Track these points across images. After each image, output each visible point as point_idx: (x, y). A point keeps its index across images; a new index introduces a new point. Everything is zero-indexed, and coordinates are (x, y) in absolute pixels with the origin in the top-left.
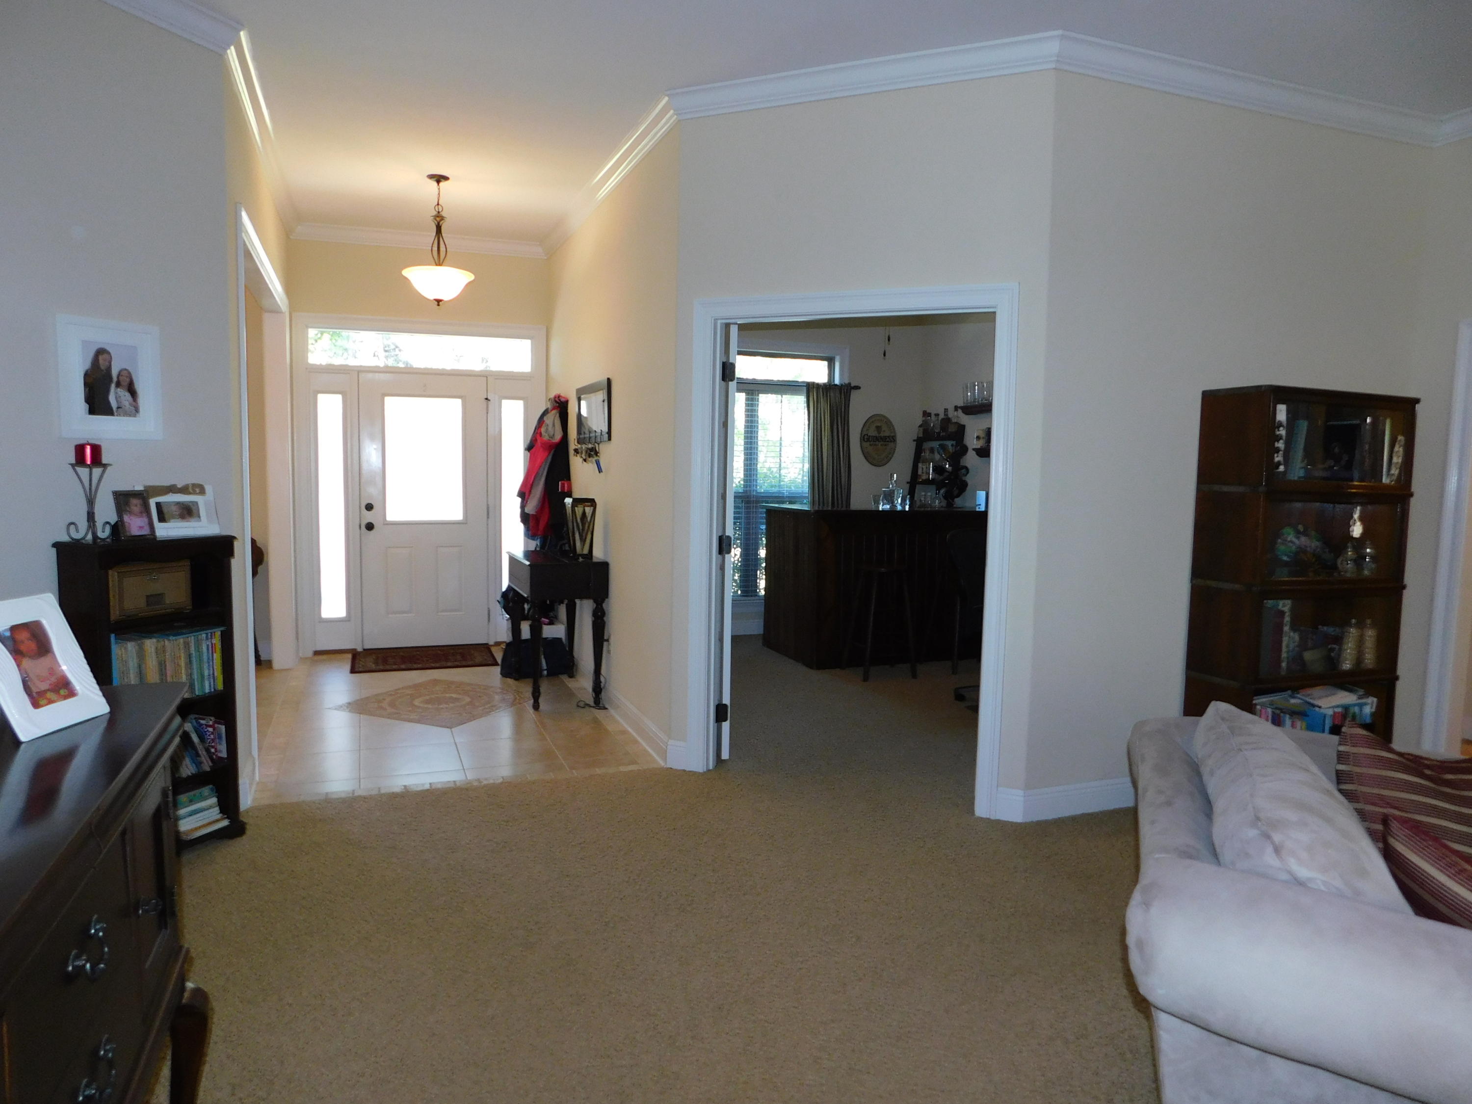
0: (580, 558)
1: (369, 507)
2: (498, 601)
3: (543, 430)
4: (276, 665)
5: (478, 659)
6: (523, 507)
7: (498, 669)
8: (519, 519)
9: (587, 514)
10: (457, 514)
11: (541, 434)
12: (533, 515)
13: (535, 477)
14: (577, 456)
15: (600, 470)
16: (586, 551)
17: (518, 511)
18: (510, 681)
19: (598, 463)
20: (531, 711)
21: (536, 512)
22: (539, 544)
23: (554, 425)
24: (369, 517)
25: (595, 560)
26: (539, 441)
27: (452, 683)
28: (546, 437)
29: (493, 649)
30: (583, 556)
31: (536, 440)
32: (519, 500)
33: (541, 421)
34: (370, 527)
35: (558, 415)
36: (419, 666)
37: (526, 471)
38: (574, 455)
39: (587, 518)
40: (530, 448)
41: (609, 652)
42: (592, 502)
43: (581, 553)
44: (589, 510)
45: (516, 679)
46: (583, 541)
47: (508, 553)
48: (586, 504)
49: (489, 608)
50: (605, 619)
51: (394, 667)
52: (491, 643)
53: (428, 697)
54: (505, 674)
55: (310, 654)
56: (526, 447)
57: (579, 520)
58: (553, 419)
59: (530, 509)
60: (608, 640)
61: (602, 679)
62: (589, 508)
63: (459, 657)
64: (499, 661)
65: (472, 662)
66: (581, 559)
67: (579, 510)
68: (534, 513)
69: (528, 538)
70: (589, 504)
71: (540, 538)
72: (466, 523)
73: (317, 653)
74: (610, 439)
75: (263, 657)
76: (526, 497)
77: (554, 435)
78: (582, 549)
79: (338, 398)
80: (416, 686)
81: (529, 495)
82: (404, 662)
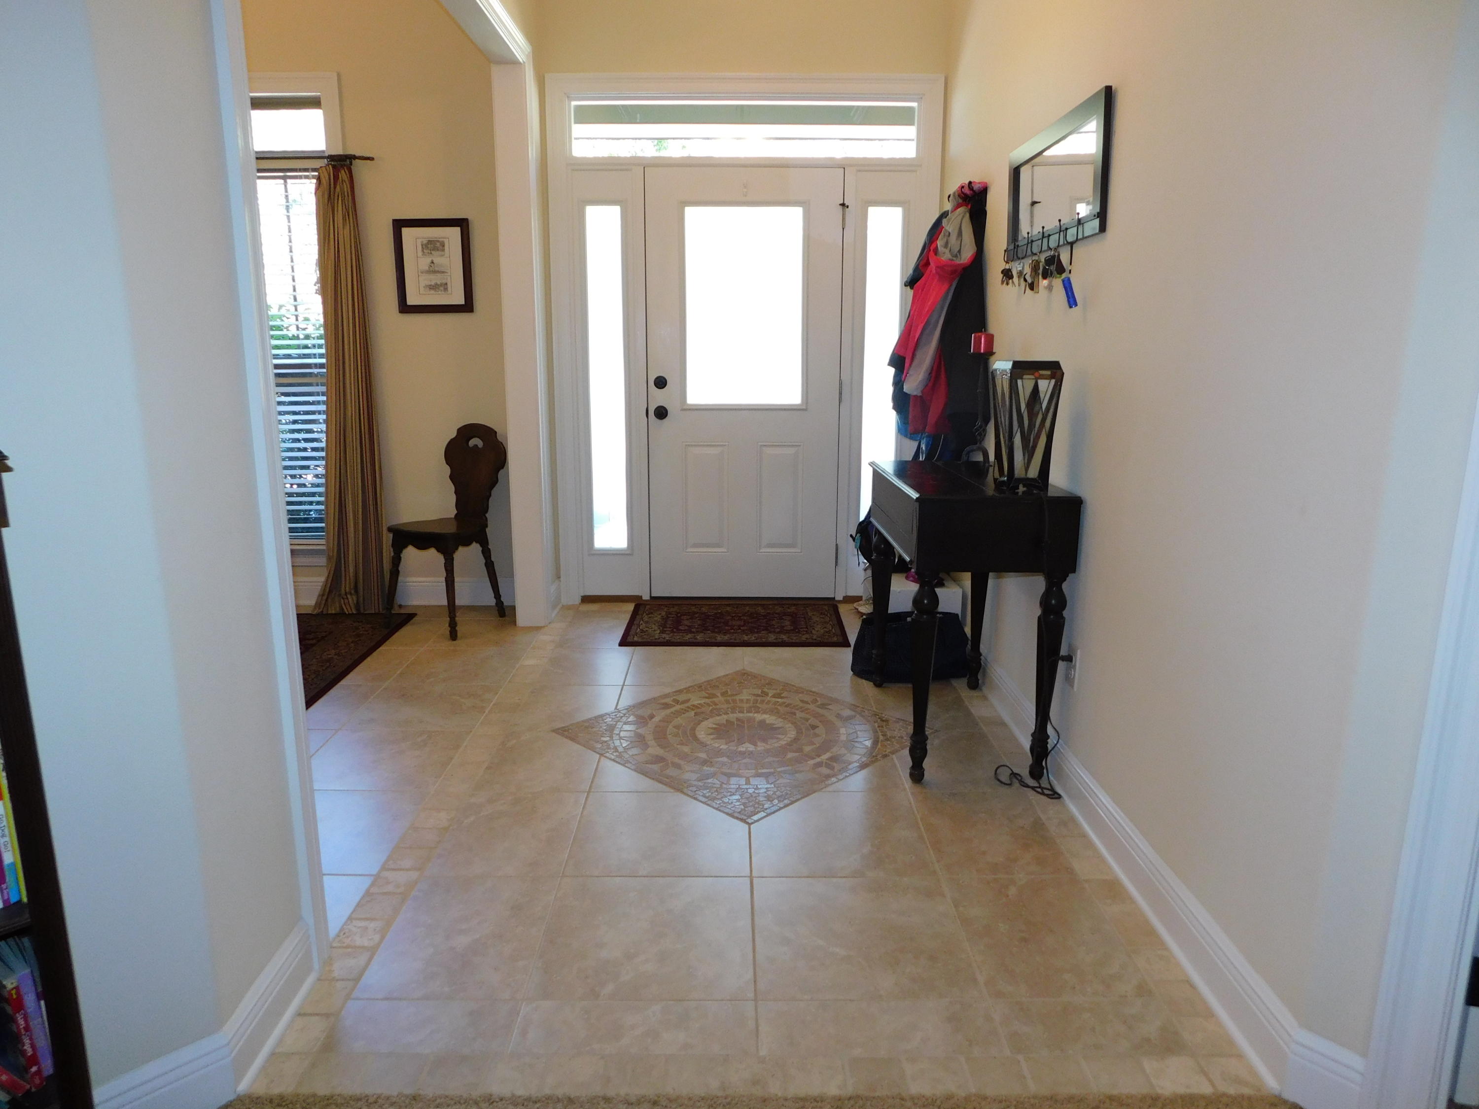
0: (1021, 487)
1: (661, 383)
2: (851, 536)
3: (940, 243)
4: (523, 617)
5: (818, 631)
6: (898, 383)
7: (846, 656)
8: (891, 404)
9: (1042, 395)
10: (792, 395)
11: (936, 251)
12: (915, 396)
13: (924, 329)
14: (1007, 284)
15: (1072, 301)
16: (1033, 472)
17: (889, 390)
18: (867, 686)
19: (1068, 287)
20: (907, 783)
21: (922, 392)
22: (923, 447)
23: (960, 233)
24: (660, 398)
25: (1051, 493)
26: (932, 264)
27: (771, 683)
28: (945, 255)
29: (843, 609)
30: (1027, 482)
31: (927, 264)
32: (892, 371)
33: (936, 228)
34: (661, 413)
35: (968, 215)
36: (726, 638)
37: (903, 324)
38: (1003, 282)
39: (1041, 404)
40: (911, 282)
41: (1069, 680)
42: (1054, 369)
43: (1023, 475)
44: (1045, 386)
45: (878, 685)
46: (1029, 451)
47: (872, 464)
48: (1042, 372)
49: (837, 545)
50: (1065, 613)
51: (688, 637)
52: (839, 597)
53: (723, 719)
54: (861, 669)
55: (578, 600)
56: (905, 280)
57: (1023, 406)
58: (959, 220)
59: (912, 386)
60: (1069, 659)
61: (1050, 730)
62: (1047, 381)
63: (787, 623)
64: (852, 638)
65: (807, 636)
66: (1021, 489)
67: (1025, 386)
68: (919, 394)
69: (906, 436)
70: (1048, 373)
71: (927, 437)
72: (806, 410)
73: (587, 599)
74: (1103, 228)
75: (506, 602)
76: (907, 365)
77: (959, 251)
78: (1027, 469)
79: (615, 212)
80: (708, 688)
81: (910, 365)
82: (704, 628)
